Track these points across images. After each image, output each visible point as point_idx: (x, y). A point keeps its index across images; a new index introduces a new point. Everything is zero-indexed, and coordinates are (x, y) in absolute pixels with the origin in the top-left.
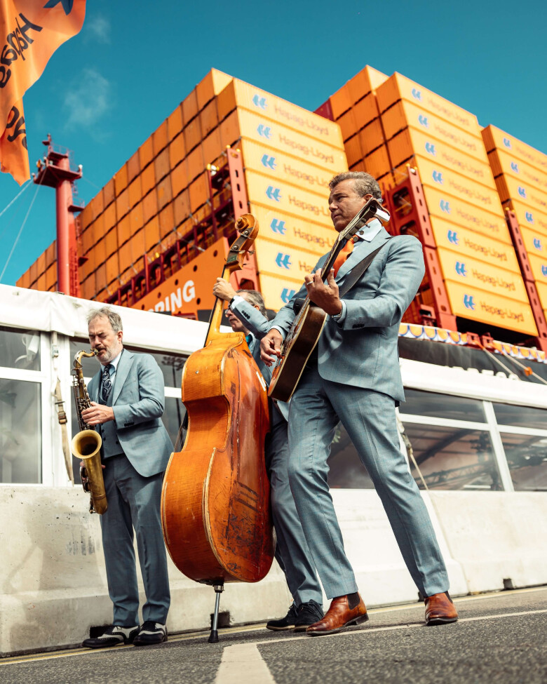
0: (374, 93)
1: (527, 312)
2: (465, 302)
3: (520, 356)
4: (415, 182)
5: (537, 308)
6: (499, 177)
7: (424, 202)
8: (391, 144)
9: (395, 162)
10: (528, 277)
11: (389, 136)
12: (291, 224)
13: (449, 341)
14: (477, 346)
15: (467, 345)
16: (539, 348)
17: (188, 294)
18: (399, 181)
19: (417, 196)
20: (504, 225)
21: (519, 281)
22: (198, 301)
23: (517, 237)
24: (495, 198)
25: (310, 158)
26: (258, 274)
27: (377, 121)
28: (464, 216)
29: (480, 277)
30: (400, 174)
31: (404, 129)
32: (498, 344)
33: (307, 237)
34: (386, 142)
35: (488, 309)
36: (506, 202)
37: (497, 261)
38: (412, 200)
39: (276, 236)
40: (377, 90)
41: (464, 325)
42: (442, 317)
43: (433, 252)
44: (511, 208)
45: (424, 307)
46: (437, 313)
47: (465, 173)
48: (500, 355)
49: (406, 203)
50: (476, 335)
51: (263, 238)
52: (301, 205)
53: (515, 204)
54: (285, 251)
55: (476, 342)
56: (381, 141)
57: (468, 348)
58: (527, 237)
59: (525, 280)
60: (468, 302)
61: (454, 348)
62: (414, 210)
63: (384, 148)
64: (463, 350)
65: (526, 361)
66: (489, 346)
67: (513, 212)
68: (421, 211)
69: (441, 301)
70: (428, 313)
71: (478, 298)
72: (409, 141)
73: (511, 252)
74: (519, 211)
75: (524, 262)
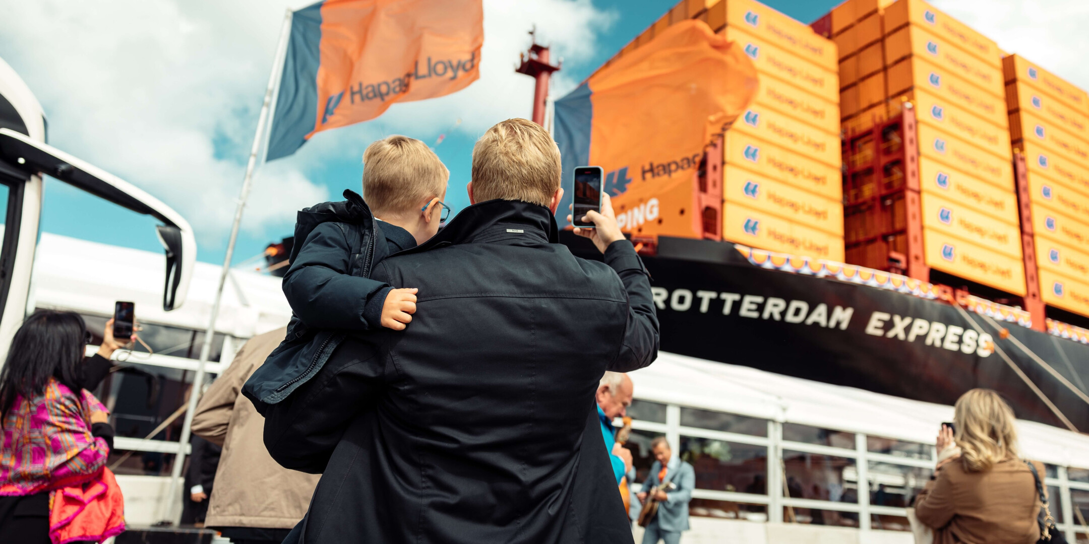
0: (881, 12)
1: (1017, 269)
2: (944, 252)
3: (999, 316)
4: (908, 119)
5: (1030, 265)
6: (1013, 112)
7: (916, 142)
8: (891, 72)
9: (892, 91)
10: (1027, 228)
11: (890, 60)
12: (765, 152)
13: (917, 292)
14: (948, 302)
15: (937, 299)
16: (1024, 308)
17: (651, 212)
18: (893, 114)
19: (909, 134)
20: (1008, 170)
21: (1015, 233)
22: (660, 221)
23: (1022, 183)
24: (1004, 138)
25: (798, 81)
26: (723, 202)
27: (878, 46)
28: (962, 157)
29: (968, 226)
30: (894, 105)
31: (906, 58)
32: (973, 301)
33: (780, 166)
34: (885, 69)
35: (970, 262)
36: (1017, 141)
37: (991, 209)
38: (902, 136)
39: (748, 163)
40: (886, 9)
41: (937, 277)
42: (914, 267)
43: (915, 196)
44: (1022, 149)
45: (894, 255)
46: (908, 262)
47: (973, 108)
48: (974, 314)
49: (895, 138)
50: (949, 290)
51: (734, 165)
52: (779, 131)
53: (1028, 146)
54: (755, 179)
55: (948, 297)
56: (879, 66)
57: (938, 303)
58: (1035, 185)
59: (1022, 232)
60: (947, 253)
61: (921, 300)
62: (902, 148)
63: (880, 76)
64: (932, 306)
65: (1004, 323)
66: (963, 302)
67: (1022, 155)
68: (910, 151)
69: (914, 250)
70: (897, 261)
71: (960, 249)
72: (910, 72)
73: (1011, 201)
74: (1031, 153)
75: (1025, 213)
